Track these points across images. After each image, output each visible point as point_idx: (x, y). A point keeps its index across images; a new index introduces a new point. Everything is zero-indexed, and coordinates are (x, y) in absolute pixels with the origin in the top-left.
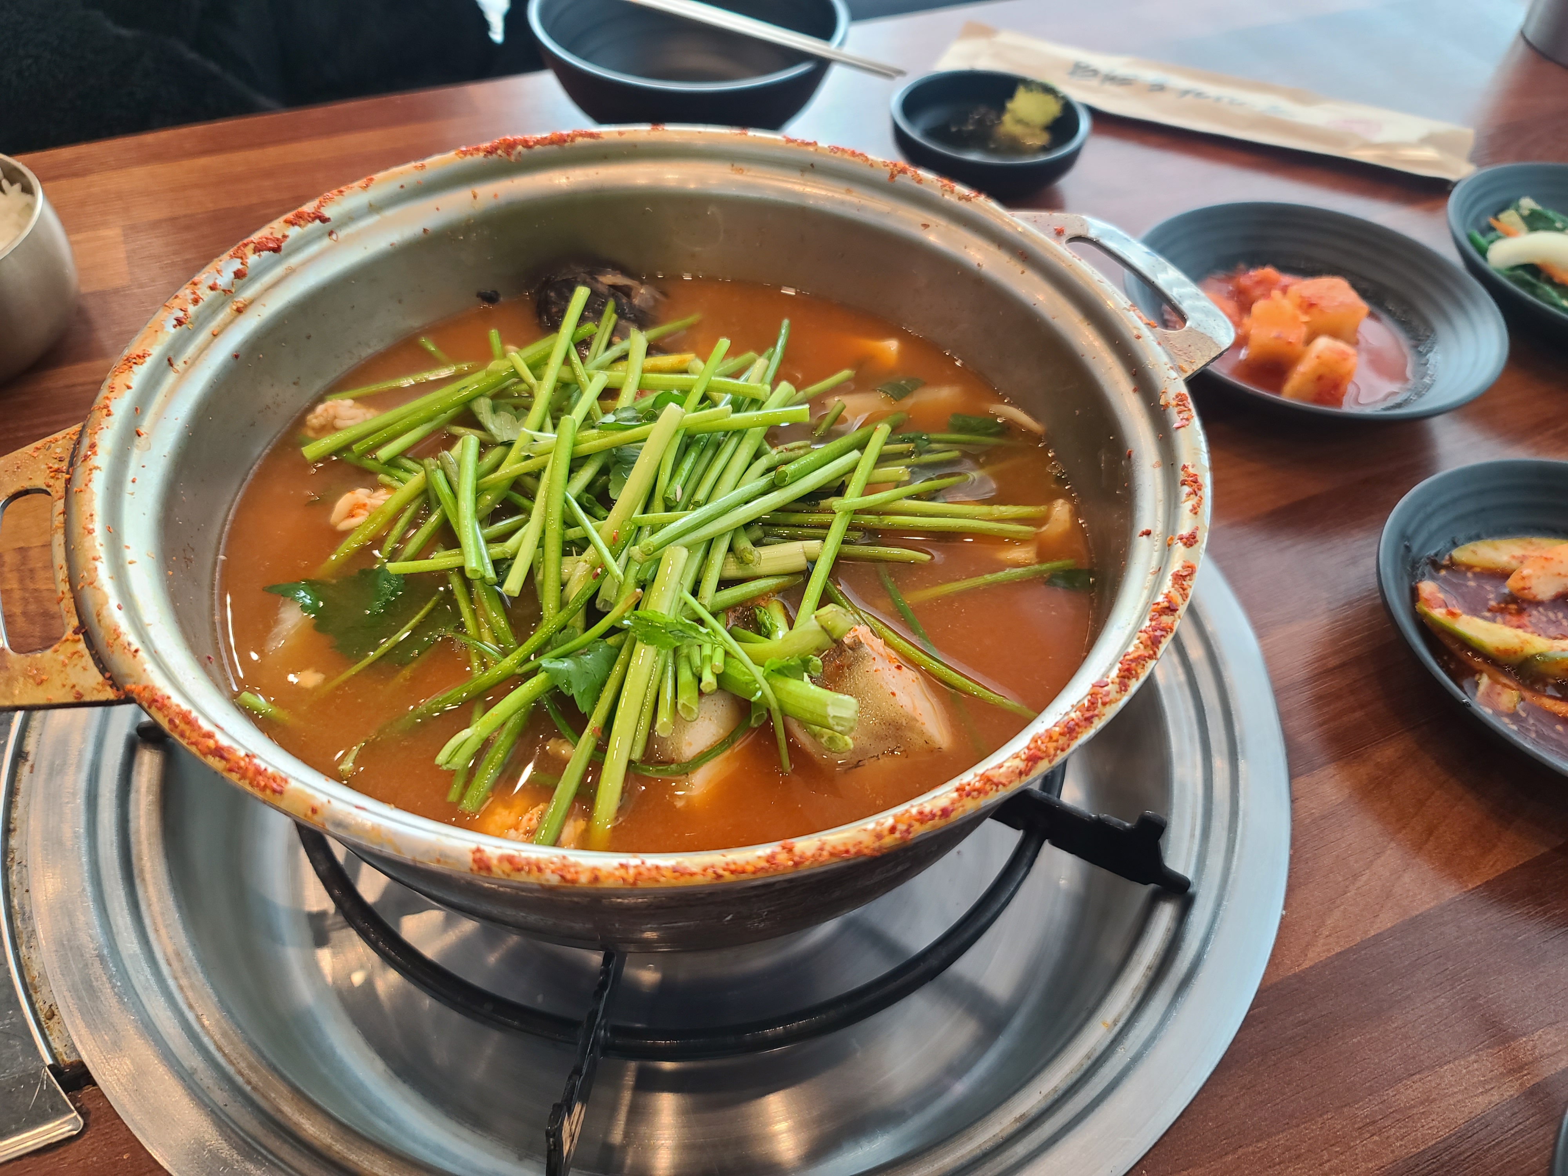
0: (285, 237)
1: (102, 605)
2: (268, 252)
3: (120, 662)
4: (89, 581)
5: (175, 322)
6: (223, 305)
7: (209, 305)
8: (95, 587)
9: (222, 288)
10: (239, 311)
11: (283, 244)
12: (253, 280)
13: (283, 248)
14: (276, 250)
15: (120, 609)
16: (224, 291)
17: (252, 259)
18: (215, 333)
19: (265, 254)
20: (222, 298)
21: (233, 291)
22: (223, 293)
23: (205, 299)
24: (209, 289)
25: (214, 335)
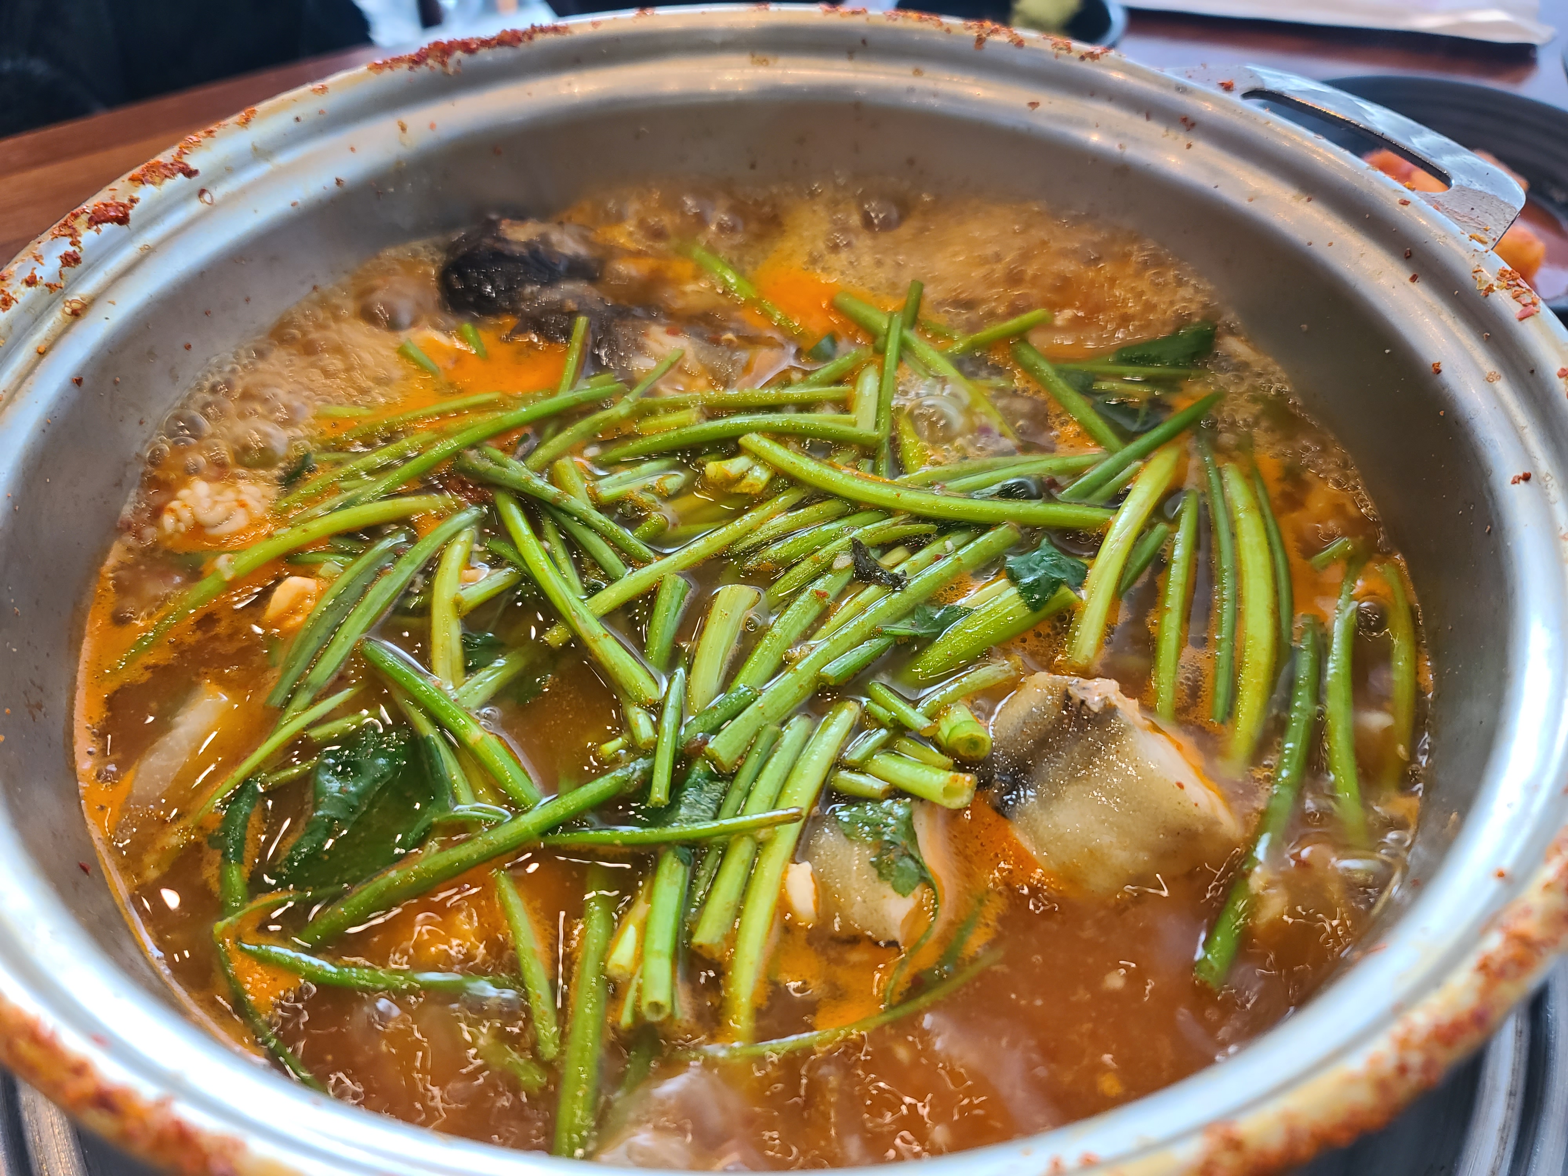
0: (133, 201)
2: (109, 224)
6: (49, 307)
7: (28, 308)
9: (45, 280)
10: (75, 314)
11: (130, 212)
12: (92, 267)
13: (131, 217)
14: (123, 220)
16: (48, 285)
17: (87, 236)
18: (40, 350)
19: (106, 227)
20: (47, 297)
21: (63, 285)
22: (47, 289)
23: (19, 300)
24: (24, 285)
25: (42, 354)
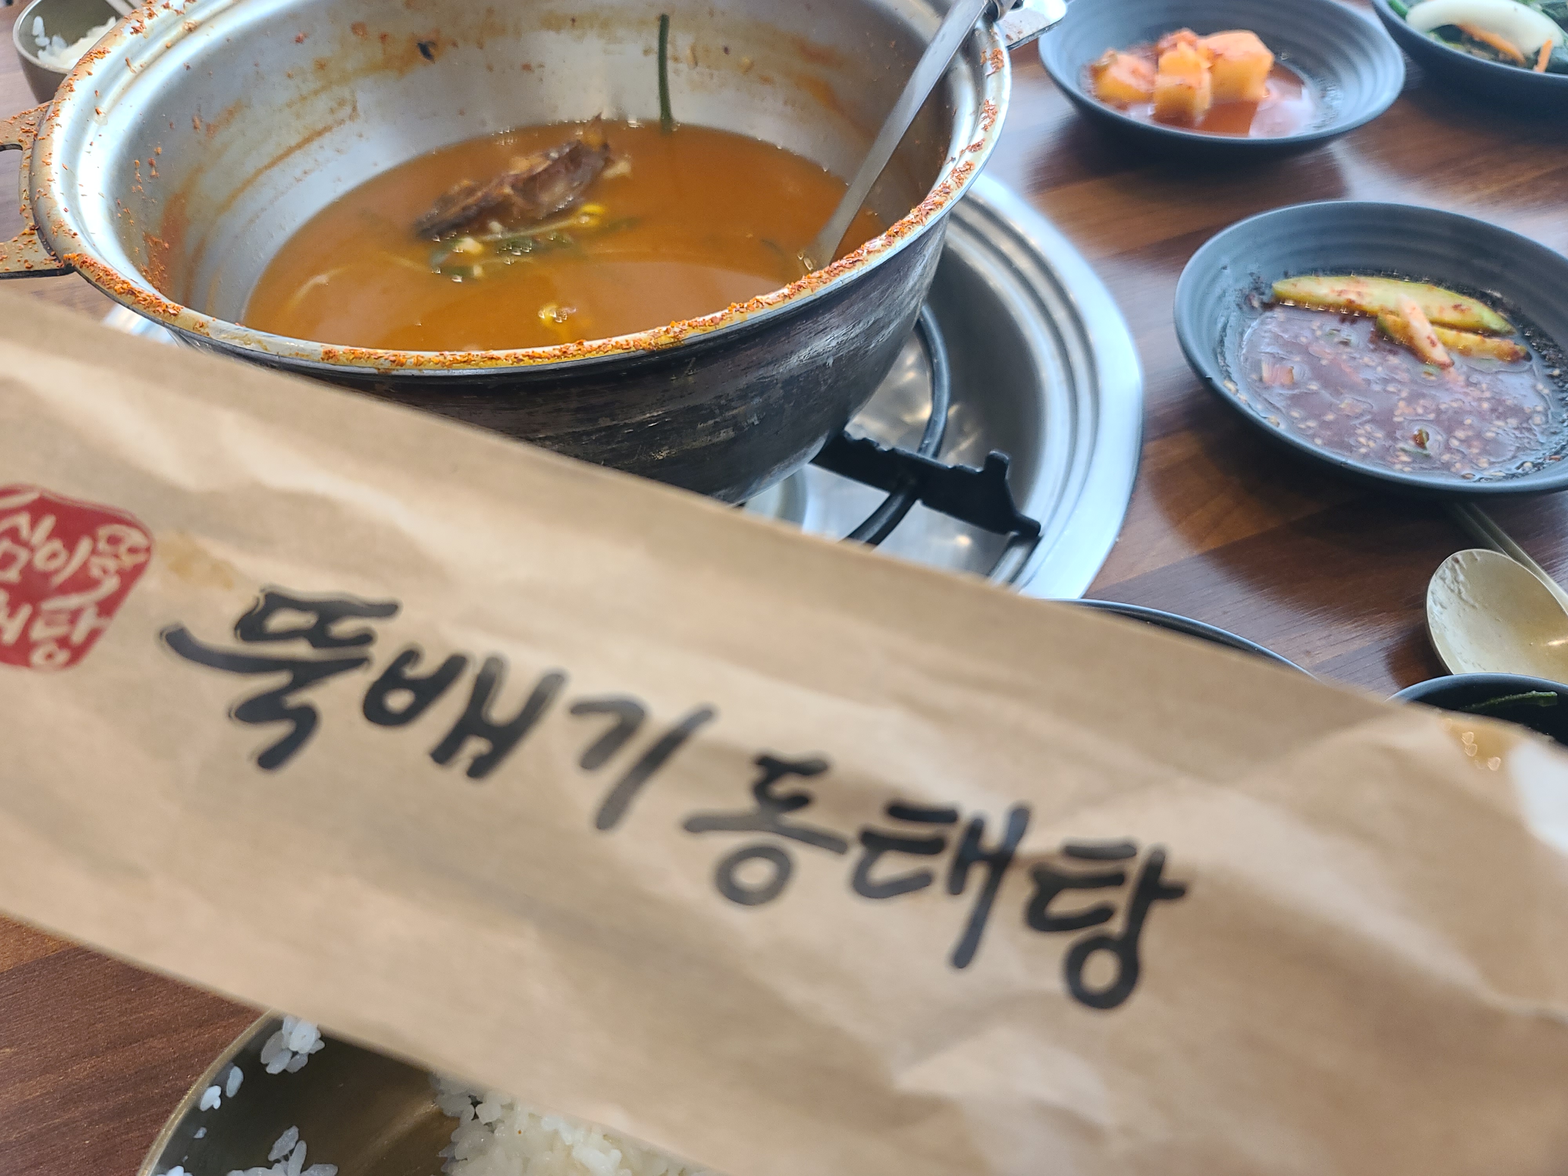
1: (52, 207)
3: (63, 241)
4: (43, 193)
5: (132, 30)
6: (175, 23)
7: (163, 21)
8: (48, 198)
9: (175, 8)
10: (190, 30)
15: (66, 211)
16: (176, 11)
18: (168, 46)
20: (175, 17)
21: (185, 12)
22: (175, 12)
23: (159, 15)
24: (163, 7)
25: (168, 48)
